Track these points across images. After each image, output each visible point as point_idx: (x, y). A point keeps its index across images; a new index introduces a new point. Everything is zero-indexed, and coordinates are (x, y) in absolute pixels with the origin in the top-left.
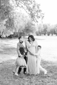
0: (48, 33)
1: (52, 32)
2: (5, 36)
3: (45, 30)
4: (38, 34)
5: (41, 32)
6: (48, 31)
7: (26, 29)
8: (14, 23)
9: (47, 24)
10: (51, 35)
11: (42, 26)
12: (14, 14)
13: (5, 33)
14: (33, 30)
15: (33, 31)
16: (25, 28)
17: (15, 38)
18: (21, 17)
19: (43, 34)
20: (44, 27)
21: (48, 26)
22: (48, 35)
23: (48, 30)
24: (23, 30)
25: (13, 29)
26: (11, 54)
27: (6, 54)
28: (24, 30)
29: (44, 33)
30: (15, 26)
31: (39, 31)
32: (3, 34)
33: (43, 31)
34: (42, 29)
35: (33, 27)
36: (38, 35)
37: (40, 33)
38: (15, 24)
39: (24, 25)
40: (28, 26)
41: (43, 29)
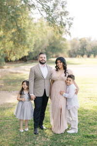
0: (87, 52)
1: (94, 51)
2: (13, 58)
3: (83, 48)
4: (72, 54)
5: (76, 51)
6: (88, 50)
7: (51, 46)
8: (27, 35)
9: (86, 39)
10: (92, 56)
11: (79, 42)
12: (26, 20)
13: (14, 54)
14: (63, 48)
15: (63, 50)
16: (48, 45)
17: (33, 62)
18: (39, 25)
19: (79, 54)
20: (81, 43)
21: (87, 41)
22: (89, 56)
23: (89, 48)
24: (45, 49)
25: (24, 46)
26: (14, 91)
27: (6, 90)
28: (47, 48)
29: (81, 53)
30: (28, 42)
31: (73, 50)
32: (12, 55)
33: (80, 49)
34: (78, 47)
35: (62, 43)
36: (71, 56)
37: (75, 53)
38: (28, 37)
39: (48, 40)
40: (53, 41)
41: (80, 46)
